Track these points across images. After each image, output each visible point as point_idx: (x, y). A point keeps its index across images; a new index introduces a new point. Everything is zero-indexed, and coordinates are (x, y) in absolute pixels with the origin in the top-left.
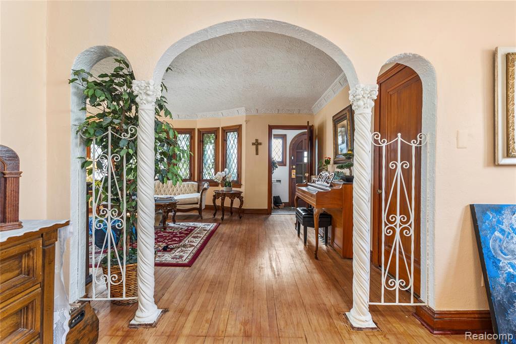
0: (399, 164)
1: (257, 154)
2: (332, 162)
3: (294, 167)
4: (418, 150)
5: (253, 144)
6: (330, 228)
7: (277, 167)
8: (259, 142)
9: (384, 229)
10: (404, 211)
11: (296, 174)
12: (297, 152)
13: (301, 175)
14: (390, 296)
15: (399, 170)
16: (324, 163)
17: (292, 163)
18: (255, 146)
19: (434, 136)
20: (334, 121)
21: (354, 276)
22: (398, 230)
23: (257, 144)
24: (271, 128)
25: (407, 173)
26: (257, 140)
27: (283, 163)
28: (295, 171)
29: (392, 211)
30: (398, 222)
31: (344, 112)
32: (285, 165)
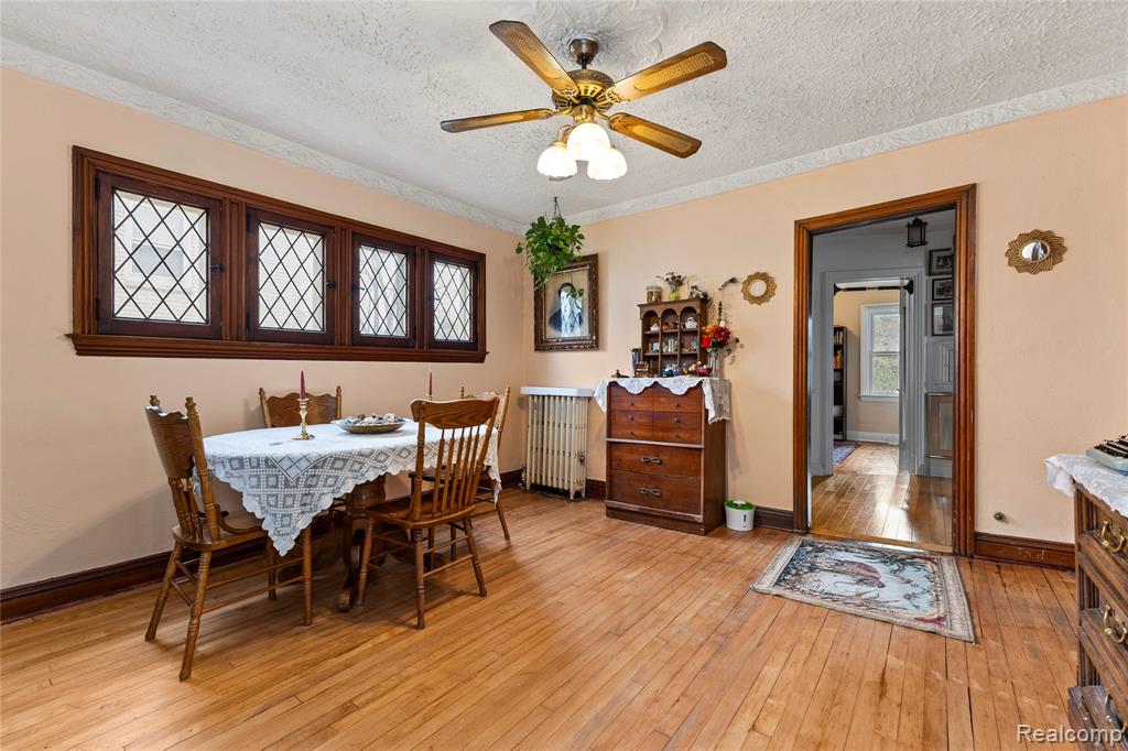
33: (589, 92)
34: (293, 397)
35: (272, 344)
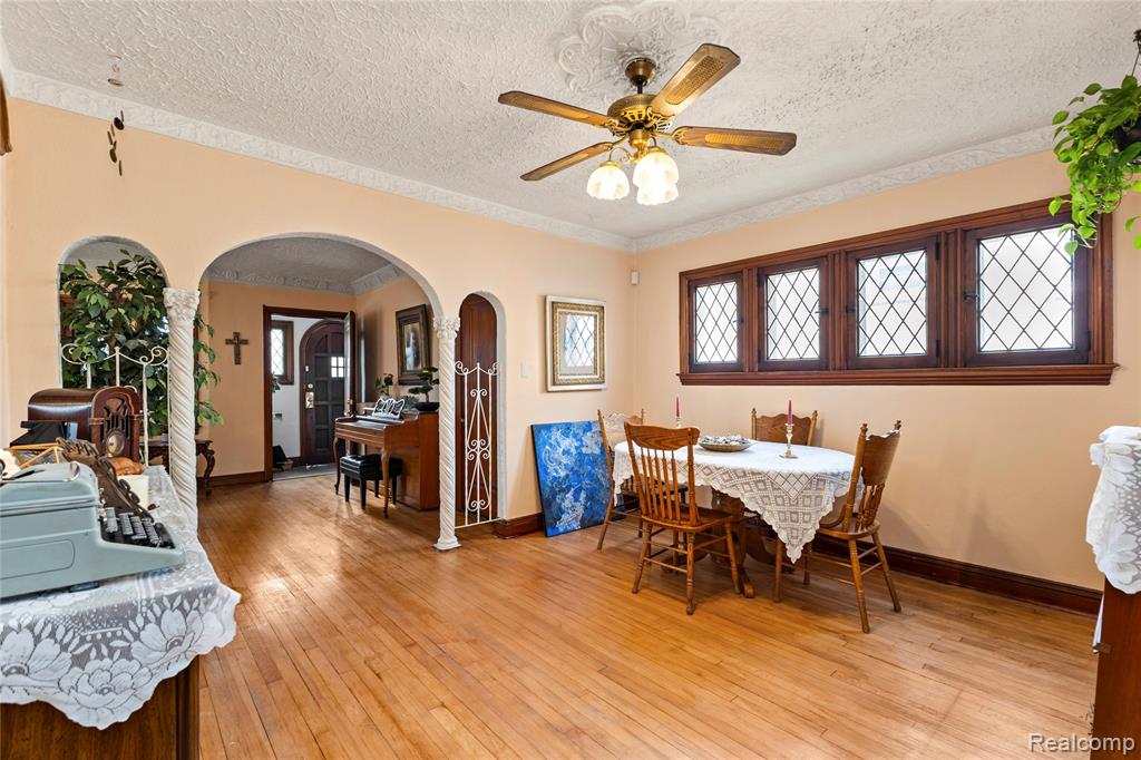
0: (479, 392)
1: (238, 362)
2: (395, 380)
3: (310, 386)
4: (494, 378)
5: (229, 342)
6: (399, 478)
7: (278, 388)
8: (243, 337)
9: (467, 454)
10: (484, 436)
11: (316, 399)
12: (316, 357)
13: (324, 403)
14: (472, 516)
15: (479, 397)
16: (384, 384)
17: (304, 379)
18: (232, 347)
19: (505, 367)
20: (398, 319)
21: (442, 503)
22: (478, 454)
23: (237, 342)
24: (268, 311)
25: (485, 400)
26: (237, 335)
27: (286, 379)
28: (312, 394)
29: (473, 437)
30: (478, 446)
31: (414, 312)
32: (292, 383)
33: (636, 117)
34: (782, 418)
35: (770, 373)
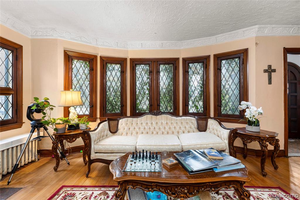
1: (270, 82)
5: (265, 71)
8: (273, 68)
18: (267, 74)
23: (270, 71)
26: (270, 67)
